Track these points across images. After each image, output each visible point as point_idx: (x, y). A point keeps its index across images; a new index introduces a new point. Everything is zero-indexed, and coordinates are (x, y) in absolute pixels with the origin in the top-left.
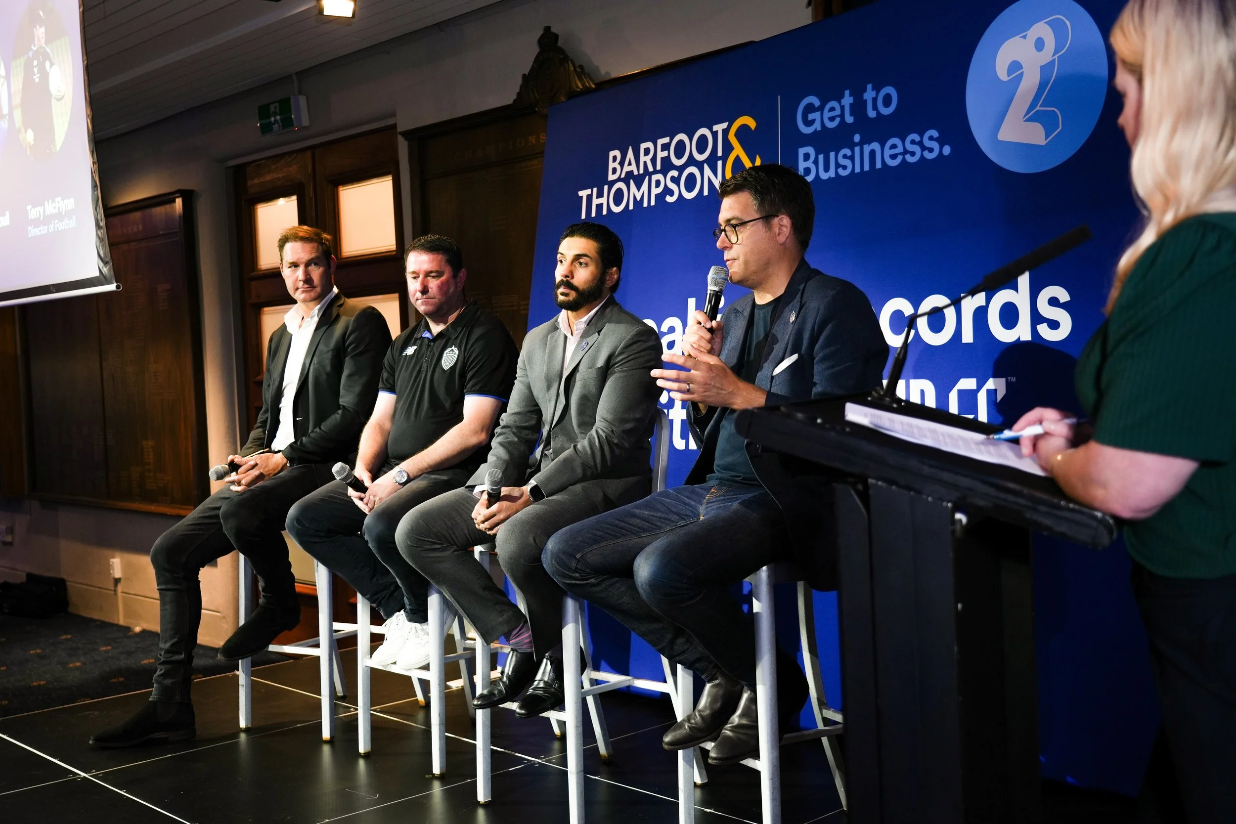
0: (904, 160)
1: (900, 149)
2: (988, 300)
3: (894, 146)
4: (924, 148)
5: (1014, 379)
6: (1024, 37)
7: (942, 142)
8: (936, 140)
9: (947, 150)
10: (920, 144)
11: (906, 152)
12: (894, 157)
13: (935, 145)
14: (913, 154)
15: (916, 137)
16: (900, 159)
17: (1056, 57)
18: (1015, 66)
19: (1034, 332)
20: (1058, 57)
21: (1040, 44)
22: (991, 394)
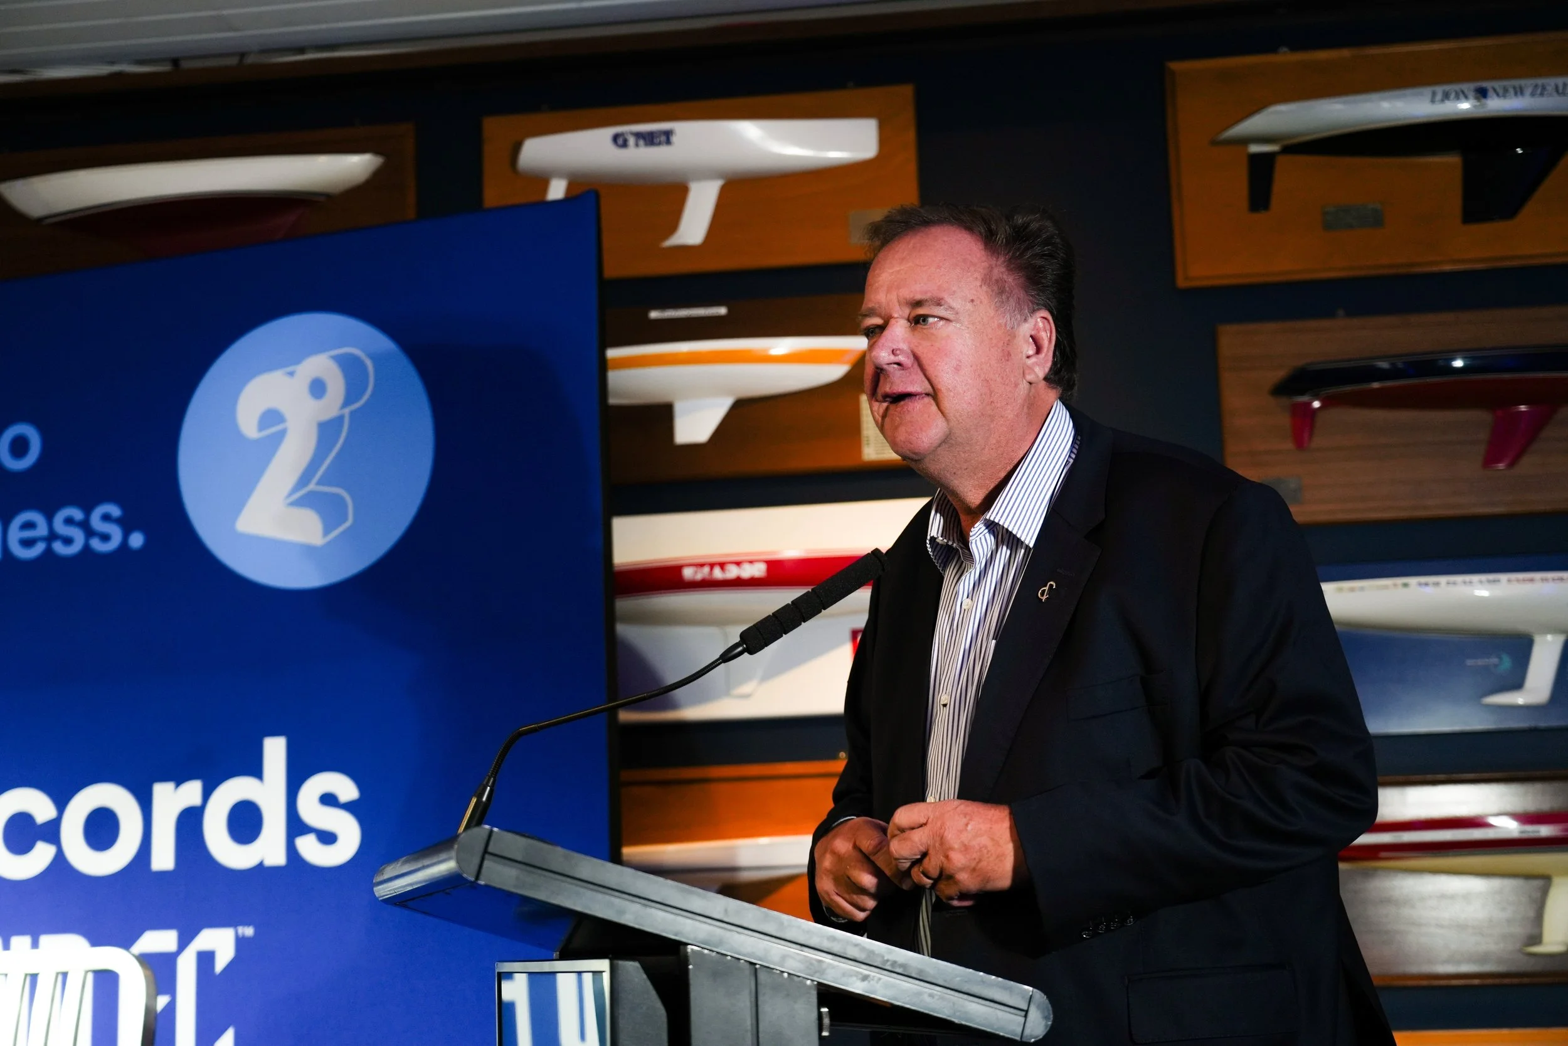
0: (49, 551)
1: (42, 530)
2: (207, 794)
3: (29, 525)
4: (90, 532)
5: (249, 931)
6: (291, 374)
7: (127, 525)
8: (118, 521)
9: (137, 540)
10: (85, 525)
11: (52, 536)
12: (28, 543)
13: (116, 533)
14: (68, 541)
15: (77, 514)
16: (39, 549)
17: (347, 411)
18: (271, 417)
19: (292, 850)
20: (352, 413)
21: (318, 388)
22: (206, 959)
